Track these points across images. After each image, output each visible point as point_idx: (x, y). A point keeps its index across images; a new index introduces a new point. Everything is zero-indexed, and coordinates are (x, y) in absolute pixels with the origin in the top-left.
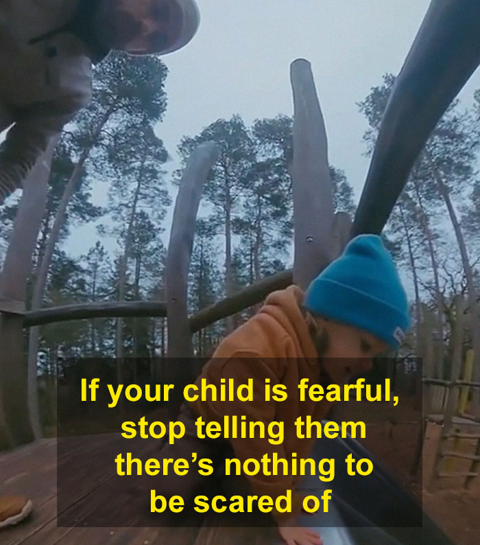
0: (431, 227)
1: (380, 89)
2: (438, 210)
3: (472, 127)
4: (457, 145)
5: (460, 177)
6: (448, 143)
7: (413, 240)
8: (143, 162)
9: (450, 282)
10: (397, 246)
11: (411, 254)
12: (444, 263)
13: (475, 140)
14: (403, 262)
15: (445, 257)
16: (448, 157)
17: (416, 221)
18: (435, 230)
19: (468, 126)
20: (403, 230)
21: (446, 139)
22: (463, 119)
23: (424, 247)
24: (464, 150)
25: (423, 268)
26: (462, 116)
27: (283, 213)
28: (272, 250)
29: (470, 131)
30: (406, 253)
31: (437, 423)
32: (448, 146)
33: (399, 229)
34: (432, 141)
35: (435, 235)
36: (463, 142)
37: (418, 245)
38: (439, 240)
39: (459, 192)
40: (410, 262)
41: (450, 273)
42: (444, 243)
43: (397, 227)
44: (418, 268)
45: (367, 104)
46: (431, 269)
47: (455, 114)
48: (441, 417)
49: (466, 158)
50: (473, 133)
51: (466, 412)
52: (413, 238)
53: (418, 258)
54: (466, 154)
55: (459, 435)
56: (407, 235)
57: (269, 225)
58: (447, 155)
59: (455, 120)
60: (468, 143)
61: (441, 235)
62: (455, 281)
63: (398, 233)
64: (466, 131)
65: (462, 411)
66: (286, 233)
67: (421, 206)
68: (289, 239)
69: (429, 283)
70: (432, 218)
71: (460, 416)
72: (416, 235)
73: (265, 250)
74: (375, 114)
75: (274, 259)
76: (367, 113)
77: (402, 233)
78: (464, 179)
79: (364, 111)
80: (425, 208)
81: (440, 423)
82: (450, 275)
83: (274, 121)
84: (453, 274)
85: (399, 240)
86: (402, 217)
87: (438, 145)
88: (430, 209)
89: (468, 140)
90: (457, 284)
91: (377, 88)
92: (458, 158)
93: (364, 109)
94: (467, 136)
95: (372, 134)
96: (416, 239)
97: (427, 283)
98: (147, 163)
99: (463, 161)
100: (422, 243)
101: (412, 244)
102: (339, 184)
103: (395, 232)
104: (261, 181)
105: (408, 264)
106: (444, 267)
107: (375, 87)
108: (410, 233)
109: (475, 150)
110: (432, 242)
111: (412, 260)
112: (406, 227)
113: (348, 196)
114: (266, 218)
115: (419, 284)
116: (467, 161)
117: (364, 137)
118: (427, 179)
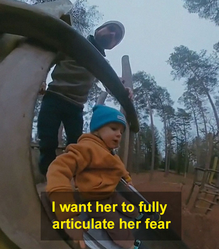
0: (203, 106)
1: (173, 54)
2: (205, 99)
3: (214, 61)
4: (209, 70)
5: (212, 83)
6: (205, 70)
7: (196, 112)
8: (96, 96)
9: (212, 129)
10: (190, 115)
11: (195, 118)
12: (209, 121)
13: (217, 67)
14: (192, 121)
15: (210, 119)
16: (206, 76)
17: (197, 104)
18: (205, 107)
19: (213, 61)
20: (192, 108)
21: (204, 68)
22: (210, 58)
23: (200, 115)
24: (212, 71)
25: (200, 123)
26: (209, 57)
27: (145, 106)
28: (143, 119)
29: (214, 63)
30: (193, 117)
31: (198, 185)
32: (205, 71)
33: (190, 108)
34: (198, 70)
35: (205, 109)
36: (211, 68)
37: (198, 114)
38: (207, 111)
39: (213, 90)
40: (195, 121)
41: (212, 125)
42: (209, 113)
43: (189, 107)
44: (198, 123)
45: (170, 61)
46: (204, 124)
47: (206, 57)
48: (200, 183)
49: (214, 75)
50: (215, 64)
51: (212, 183)
52: (196, 111)
53: (198, 119)
54: (214, 73)
55: (207, 192)
56: (193, 110)
57: (141, 111)
58: (205, 75)
59: (207, 60)
60: (214, 68)
61: (207, 109)
62: (214, 129)
63: (189, 109)
64: (212, 64)
65: (210, 182)
66: (147, 113)
67: (198, 98)
68: (148, 115)
69: (203, 129)
70: (203, 103)
71: (209, 184)
72: (197, 110)
73: (140, 120)
74: (174, 64)
75: (143, 122)
76: (171, 64)
77: (191, 109)
78: (214, 84)
79: (169, 64)
80: (200, 99)
81: (200, 186)
82: (212, 126)
83: (136, 74)
84: (213, 126)
85: (190, 112)
86: (191, 103)
87: (201, 71)
88: (201, 98)
89: (213, 67)
90: (215, 130)
91: (172, 54)
92: (210, 76)
93: (169, 63)
94: (213, 65)
95: (174, 72)
96: (197, 112)
97: (202, 129)
98: (97, 96)
99: (213, 76)
100: (200, 113)
101: (195, 114)
102: (165, 93)
103: (188, 109)
104: (136, 95)
105: (194, 122)
106: (209, 123)
107: (171, 53)
108: (194, 109)
109: (217, 71)
110: (204, 112)
111: (196, 120)
112: (192, 107)
113: (169, 97)
114: (139, 108)
115: (199, 130)
116: (214, 76)
117: (171, 74)
118: (199, 86)
